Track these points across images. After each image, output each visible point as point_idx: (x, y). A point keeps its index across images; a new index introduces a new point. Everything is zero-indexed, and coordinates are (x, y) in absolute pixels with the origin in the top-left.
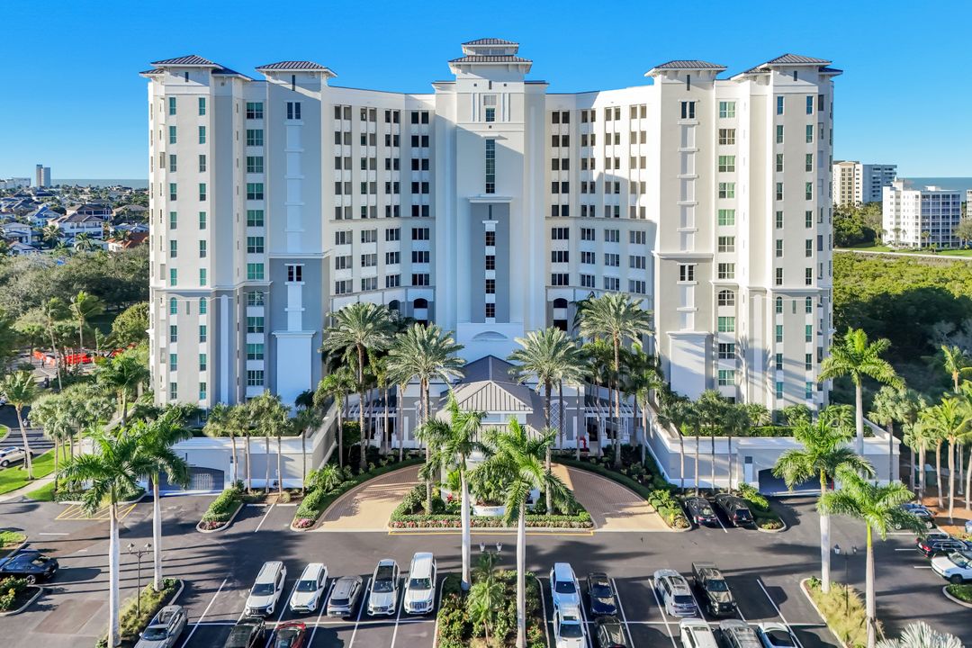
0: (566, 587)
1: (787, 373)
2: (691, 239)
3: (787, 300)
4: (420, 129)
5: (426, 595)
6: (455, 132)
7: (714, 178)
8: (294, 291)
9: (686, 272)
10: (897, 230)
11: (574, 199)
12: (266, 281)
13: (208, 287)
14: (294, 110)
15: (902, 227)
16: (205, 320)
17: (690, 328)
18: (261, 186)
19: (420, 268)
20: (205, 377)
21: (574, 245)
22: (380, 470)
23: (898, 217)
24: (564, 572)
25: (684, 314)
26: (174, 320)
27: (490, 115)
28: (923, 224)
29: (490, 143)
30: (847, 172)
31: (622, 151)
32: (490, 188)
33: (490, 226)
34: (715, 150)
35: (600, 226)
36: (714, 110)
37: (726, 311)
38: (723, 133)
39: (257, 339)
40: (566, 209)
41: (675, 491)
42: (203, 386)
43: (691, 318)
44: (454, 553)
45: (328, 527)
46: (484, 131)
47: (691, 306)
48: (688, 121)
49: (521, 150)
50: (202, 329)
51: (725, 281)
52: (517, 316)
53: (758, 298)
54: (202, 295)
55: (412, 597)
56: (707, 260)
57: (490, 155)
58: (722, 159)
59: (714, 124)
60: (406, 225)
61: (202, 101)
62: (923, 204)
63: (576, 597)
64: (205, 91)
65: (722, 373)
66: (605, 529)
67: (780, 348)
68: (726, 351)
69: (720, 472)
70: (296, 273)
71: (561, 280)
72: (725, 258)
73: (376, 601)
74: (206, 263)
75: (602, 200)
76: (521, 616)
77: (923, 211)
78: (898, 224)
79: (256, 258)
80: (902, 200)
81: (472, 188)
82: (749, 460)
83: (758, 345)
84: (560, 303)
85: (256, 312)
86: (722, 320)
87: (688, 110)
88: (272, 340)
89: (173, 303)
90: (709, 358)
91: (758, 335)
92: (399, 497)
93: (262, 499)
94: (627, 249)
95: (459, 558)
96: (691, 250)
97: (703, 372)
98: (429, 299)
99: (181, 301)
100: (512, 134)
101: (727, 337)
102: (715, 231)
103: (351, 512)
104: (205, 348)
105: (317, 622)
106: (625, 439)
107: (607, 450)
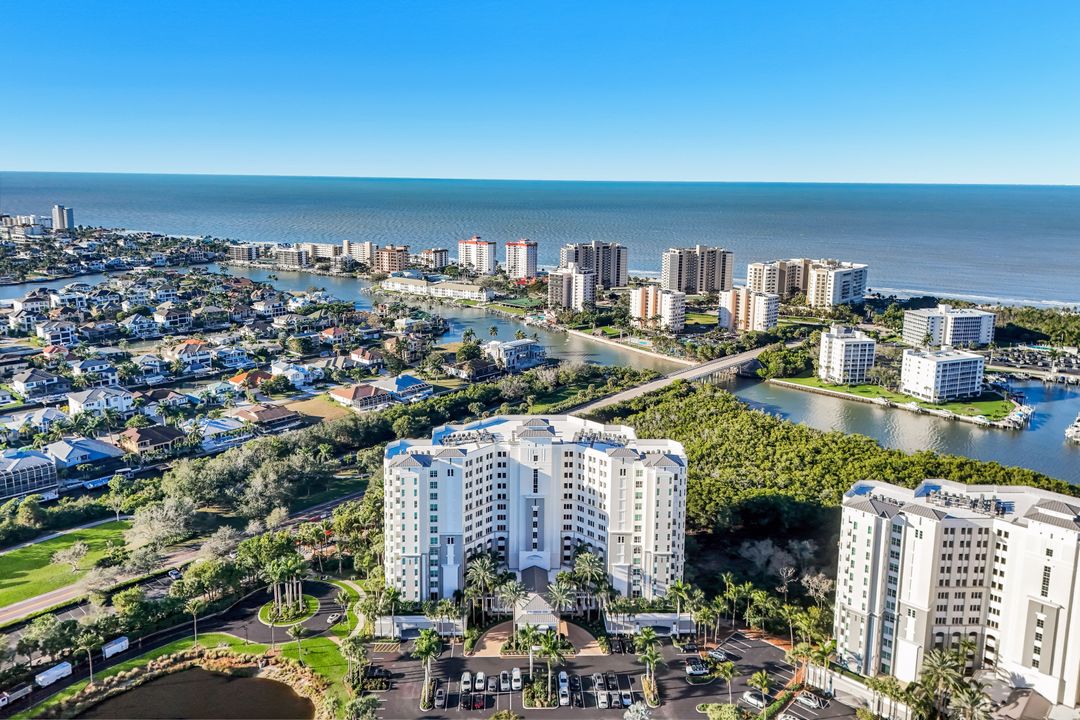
0: (564, 681)
1: (658, 586)
2: (623, 525)
3: (659, 558)
4: (502, 460)
5: (519, 684)
6: (519, 466)
7: (634, 501)
8: (450, 548)
9: (621, 539)
10: (828, 367)
11: (574, 491)
12: (438, 545)
13: (418, 554)
14: (451, 473)
15: (832, 365)
16: (417, 567)
17: (622, 563)
18: (436, 505)
19: (502, 523)
20: (417, 589)
21: (574, 512)
22: (491, 625)
23: (830, 357)
24: (563, 675)
25: (619, 557)
26: (404, 567)
27: (536, 458)
28: (845, 366)
29: (536, 471)
30: (821, 278)
31: (596, 476)
32: (536, 491)
33: (535, 508)
34: (634, 490)
35: (587, 507)
36: (634, 474)
37: (637, 556)
38: (637, 483)
39: (435, 568)
40: (571, 496)
41: (609, 636)
42: (416, 593)
43: (622, 558)
44: (526, 666)
45: (478, 655)
46: (534, 466)
47: (622, 553)
48: (623, 476)
49: (550, 474)
50: (416, 570)
51: (637, 544)
52: (547, 548)
53: (648, 554)
54: (416, 557)
55: (515, 685)
56: (630, 534)
57: (536, 476)
58: (637, 494)
59: (634, 479)
60: (494, 504)
61: (416, 480)
62: (846, 351)
63: (567, 684)
64: (417, 476)
65: (635, 581)
66: (580, 654)
67: (656, 576)
68: (637, 572)
69: (626, 628)
70: (451, 540)
71: (568, 528)
72: (637, 534)
73: (504, 686)
74: (417, 544)
75: (588, 496)
76: (550, 690)
77: (846, 356)
78: (830, 362)
79: (434, 535)
80: (833, 345)
81: (527, 491)
82: (638, 624)
83: (648, 574)
84: (568, 538)
85: (435, 557)
86: (635, 560)
87: (623, 472)
88: (441, 569)
89: (404, 560)
90: (629, 574)
91: (648, 570)
92: (501, 640)
93: (448, 641)
94: (598, 521)
95: (529, 668)
96: (623, 531)
97: (626, 580)
98: (506, 537)
99: (407, 560)
100: (546, 467)
101: (637, 566)
102: (634, 523)
103: (484, 648)
104: (417, 578)
105: (485, 693)
106: (593, 607)
107: (585, 612)
